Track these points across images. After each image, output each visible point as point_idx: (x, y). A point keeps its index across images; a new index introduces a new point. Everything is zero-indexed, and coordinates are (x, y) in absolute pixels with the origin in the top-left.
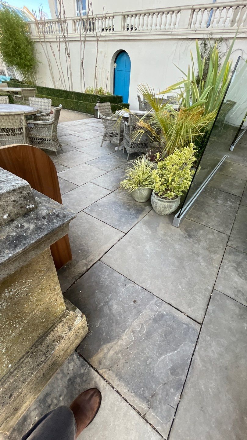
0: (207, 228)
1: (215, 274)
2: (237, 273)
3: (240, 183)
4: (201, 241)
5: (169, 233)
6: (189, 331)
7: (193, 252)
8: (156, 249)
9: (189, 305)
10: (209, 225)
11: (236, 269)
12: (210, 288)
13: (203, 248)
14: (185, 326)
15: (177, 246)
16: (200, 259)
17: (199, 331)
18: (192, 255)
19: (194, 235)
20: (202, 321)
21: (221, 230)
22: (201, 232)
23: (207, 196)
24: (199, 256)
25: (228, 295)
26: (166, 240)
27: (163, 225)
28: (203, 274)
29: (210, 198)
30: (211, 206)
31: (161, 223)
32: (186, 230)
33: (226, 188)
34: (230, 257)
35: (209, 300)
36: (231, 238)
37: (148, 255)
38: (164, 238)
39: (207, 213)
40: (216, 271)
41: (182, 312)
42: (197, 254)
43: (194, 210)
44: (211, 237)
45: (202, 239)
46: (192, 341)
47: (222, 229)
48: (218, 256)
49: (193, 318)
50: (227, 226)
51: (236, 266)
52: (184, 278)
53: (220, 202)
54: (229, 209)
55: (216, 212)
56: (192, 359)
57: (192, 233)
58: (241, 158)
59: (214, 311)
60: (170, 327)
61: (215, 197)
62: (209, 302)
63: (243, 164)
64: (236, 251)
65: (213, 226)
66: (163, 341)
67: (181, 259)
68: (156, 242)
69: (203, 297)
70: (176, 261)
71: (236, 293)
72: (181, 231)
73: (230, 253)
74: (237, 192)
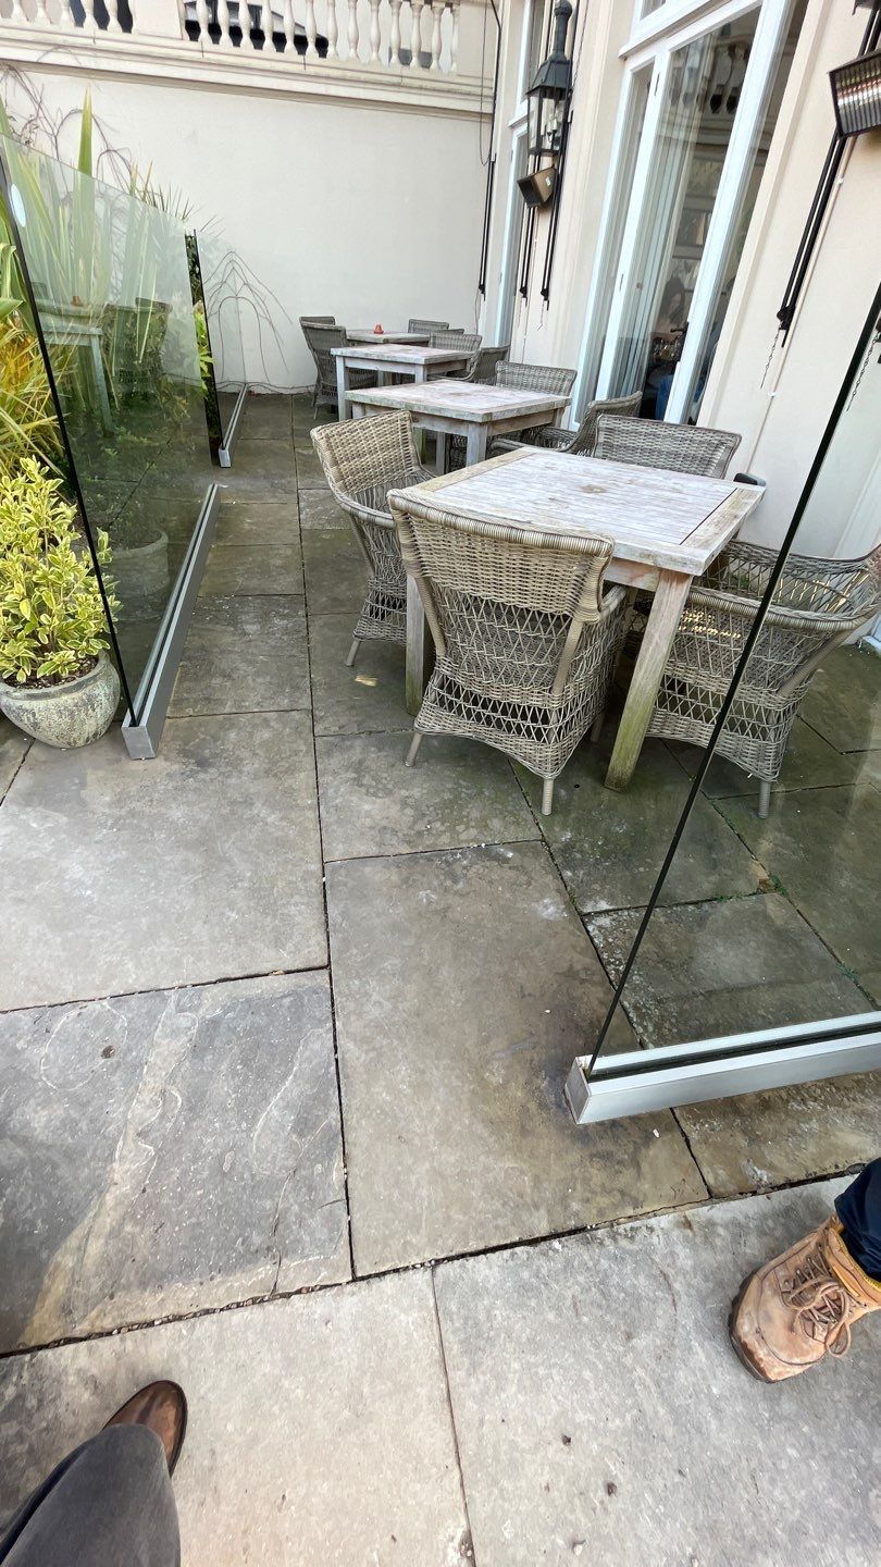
0: (243, 719)
1: (312, 825)
2: (363, 790)
3: (287, 557)
4: (242, 760)
5: (133, 789)
6: (303, 1005)
7: (233, 803)
8: (110, 859)
9: (278, 943)
10: (246, 707)
11: (358, 782)
12: (315, 867)
13: (256, 777)
14: (287, 1001)
15: (177, 813)
16: (260, 809)
17: (328, 986)
18: (233, 813)
19: (215, 756)
20: (326, 956)
21: (285, 703)
22: (233, 735)
23: (210, 626)
24: (252, 804)
25: (362, 855)
26: (132, 814)
27: (101, 773)
28: (281, 843)
29: (218, 627)
30: (231, 652)
31: (89, 771)
32: (185, 753)
33: (254, 583)
34: (332, 761)
35: (325, 897)
36: (316, 713)
37: (89, 892)
38: (123, 812)
39: (229, 676)
40: (312, 815)
41: (267, 975)
42: (245, 802)
43: (186, 684)
44: (266, 735)
45: (246, 754)
46: (320, 1021)
47: (286, 701)
48: (302, 775)
49: (301, 967)
50: (296, 688)
51: (354, 775)
52: (235, 887)
53: (251, 628)
54: (285, 638)
55: (250, 663)
56: (337, 1060)
57: (207, 751)
58: (262, 483)
59: (344, 914)
60: (248, 1033)
61: (234, 621)
62: (325, 901)
63: (275, 500)
64: (343, 740)
65: (258, 704)
66: (244, 1083)
67: (204, 843)
68: (98, 837)
69: (306, 900)
70: (190, 854)
71: (378, 839)
72: (168, 763)
73: (329, 753)
74: (286, 583)
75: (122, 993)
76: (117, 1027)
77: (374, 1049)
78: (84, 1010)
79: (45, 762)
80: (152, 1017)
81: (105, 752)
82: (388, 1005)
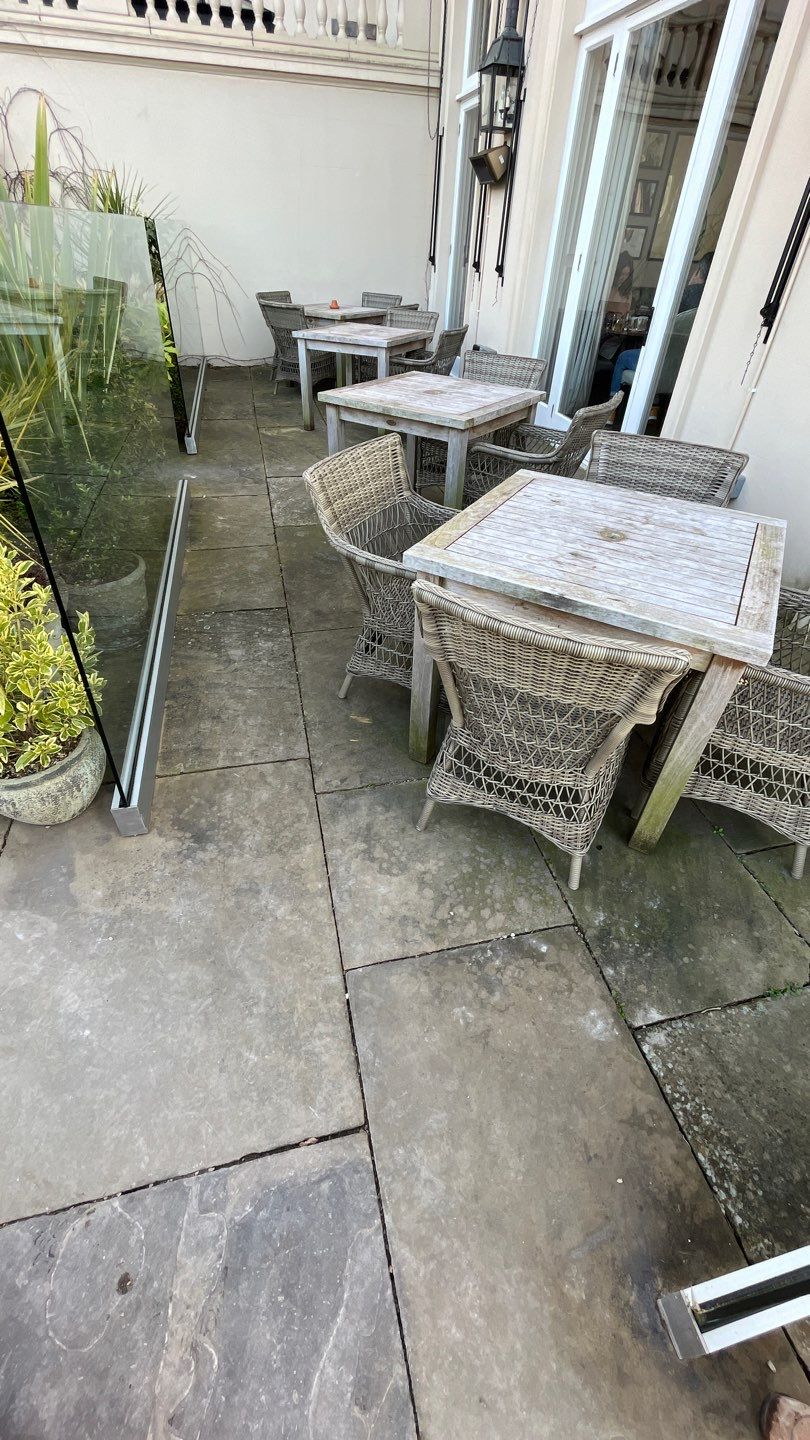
0: (238, 774)
1: (325, 918)
2: (376, 866)
3: (264, 561)
4: (242, 831)
5: (127, 878)
6: (344, 1193)
7: (238, 892)
8: (107, 981)
9: (306, 1098)
10: (241, 759)
11: (368, 855)
12: (335, 979)
13: (259, 855)
14: (325, 1186)
15: (177, 909)
16: (267, 899)
17: (369, 1159)
18: (239, 905)
19: (213, 826)
20: (362, 1111)
21: (280, 751)
22: (229, 797)
23: (192, 653)
24: (258, 892)
25: (385, 958)
26: (128, 914)
27: (90, 857)
28: (295, 946)
29: (202, 654)
30: (217, 685)
31: (77, 855)
32: (180, 825)
33: (233, 596)
34: (338, 827)
35: (351, 1020)
36: (314, 761)
37: (87, 1032)
38: (118, 912)
39: (219, 717)
40: (323, 903)
41: (297, 1145)
42: (250, 889)
43: (175, 731)
44: (264, 795)
45: (245, 822)
46: (366, 1215)
47: (281, 748)
48: (308, 849)
49: (336, 1129)
50: (290, 730)
51: (363, 846)
52: (251, 1014)
53: (236, 653)
54: (272, 664)
55: (240, 698)
56: (392, 1275)
57: (203, 821)
58: (229, 472)
59: (375, 1046)
60: (287, 1242)
61: (217, 646)
62: (352, 1027)
63: (245, 492)
64: (347, 798)
65: (252, 753)
66: (290, 1322)
67: (209, 952)
68: (93, 950)
69: (330, 1029)
70: (197, 968)
71: (399, 934)
72: (163, 839)
73: (334, 816)
74: (264, 595)
75: (134, 1185)
76: (132, 1241)
77: (432, 1257)
78: (91, 1217)
79: (27, 845)
80: (172, 1221)
81: (95, 828)
82: (440, 1184)
